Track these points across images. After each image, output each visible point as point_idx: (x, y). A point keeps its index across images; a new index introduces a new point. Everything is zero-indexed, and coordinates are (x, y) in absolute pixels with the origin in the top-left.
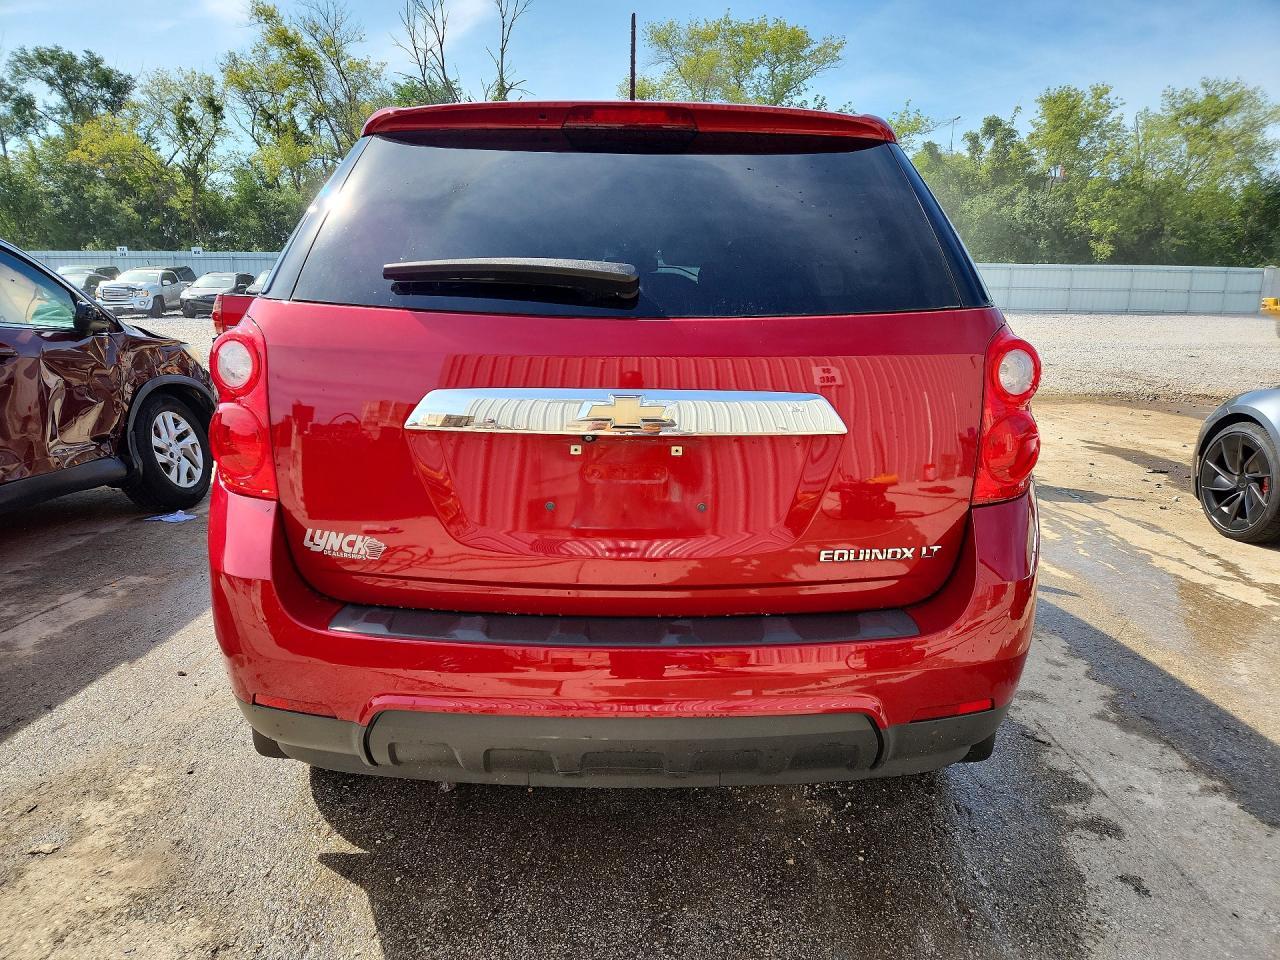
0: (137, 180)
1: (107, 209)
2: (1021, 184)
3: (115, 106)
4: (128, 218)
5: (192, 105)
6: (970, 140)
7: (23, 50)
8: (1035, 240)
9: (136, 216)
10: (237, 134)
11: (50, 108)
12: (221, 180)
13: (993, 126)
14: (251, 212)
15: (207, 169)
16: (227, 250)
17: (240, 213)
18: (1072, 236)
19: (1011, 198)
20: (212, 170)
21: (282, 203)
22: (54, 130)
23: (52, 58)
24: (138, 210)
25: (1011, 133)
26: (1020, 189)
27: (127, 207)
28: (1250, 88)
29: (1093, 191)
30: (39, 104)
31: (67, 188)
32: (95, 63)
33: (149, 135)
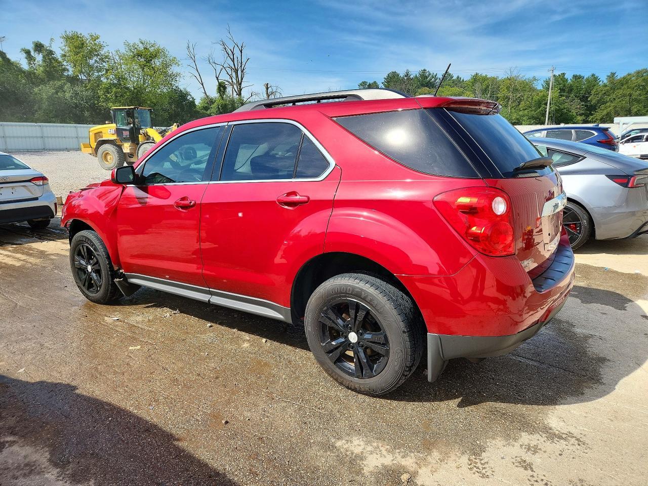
2: (65, 81)
6: (26, 53)
8: (82, 111)
13: (39, 47)
18: (100, 110)
19: (61, 87)
25: (51, 52)
26: (65, 84)
28: (161, 47)
29: (104, 88)
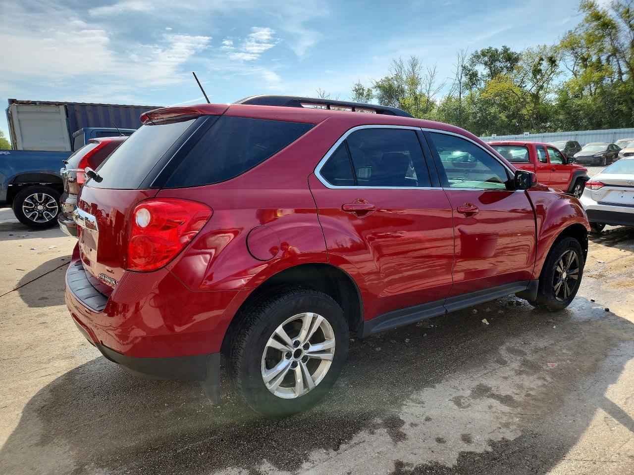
0: (510, 103)
1: (495, 117)
3: (511, 69)
4: (503, 121)
5: (543, 62)
7: (476, 52)
9: (506, 119)
10: (566, 72)
11: (483, 75)
12: (551, 98)
14: (562, 112)
15: (546, 92)
16: (545, 132)
17: (556, 112)
20: (549, 92)
21: (579, 105)
22: (483, 85)
23: (487, 53)
24: (507, 117)
27: (503, 116)
30: (479, 75)
31: (481, 110)
32: (506, 50)
33: (522, 80)
